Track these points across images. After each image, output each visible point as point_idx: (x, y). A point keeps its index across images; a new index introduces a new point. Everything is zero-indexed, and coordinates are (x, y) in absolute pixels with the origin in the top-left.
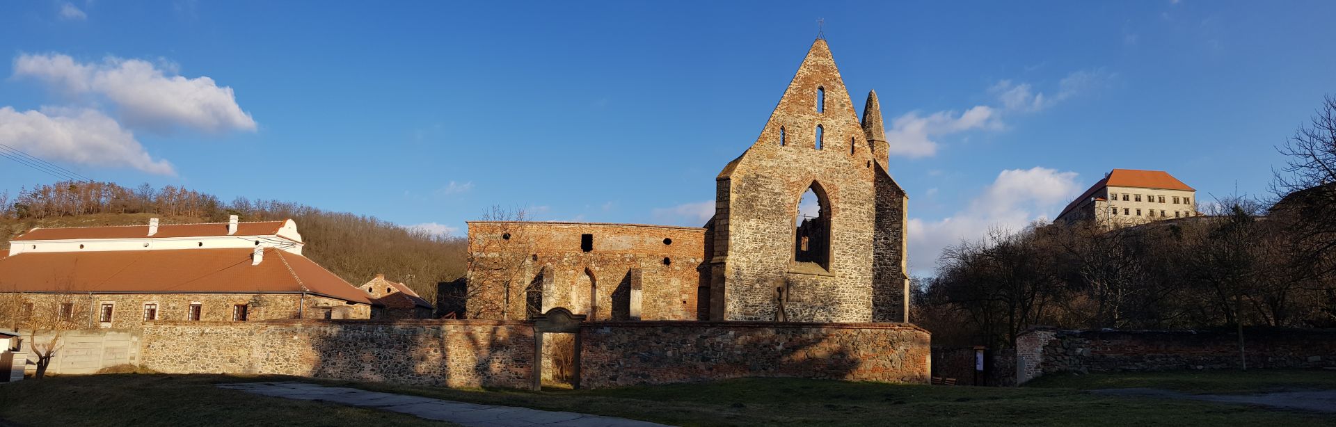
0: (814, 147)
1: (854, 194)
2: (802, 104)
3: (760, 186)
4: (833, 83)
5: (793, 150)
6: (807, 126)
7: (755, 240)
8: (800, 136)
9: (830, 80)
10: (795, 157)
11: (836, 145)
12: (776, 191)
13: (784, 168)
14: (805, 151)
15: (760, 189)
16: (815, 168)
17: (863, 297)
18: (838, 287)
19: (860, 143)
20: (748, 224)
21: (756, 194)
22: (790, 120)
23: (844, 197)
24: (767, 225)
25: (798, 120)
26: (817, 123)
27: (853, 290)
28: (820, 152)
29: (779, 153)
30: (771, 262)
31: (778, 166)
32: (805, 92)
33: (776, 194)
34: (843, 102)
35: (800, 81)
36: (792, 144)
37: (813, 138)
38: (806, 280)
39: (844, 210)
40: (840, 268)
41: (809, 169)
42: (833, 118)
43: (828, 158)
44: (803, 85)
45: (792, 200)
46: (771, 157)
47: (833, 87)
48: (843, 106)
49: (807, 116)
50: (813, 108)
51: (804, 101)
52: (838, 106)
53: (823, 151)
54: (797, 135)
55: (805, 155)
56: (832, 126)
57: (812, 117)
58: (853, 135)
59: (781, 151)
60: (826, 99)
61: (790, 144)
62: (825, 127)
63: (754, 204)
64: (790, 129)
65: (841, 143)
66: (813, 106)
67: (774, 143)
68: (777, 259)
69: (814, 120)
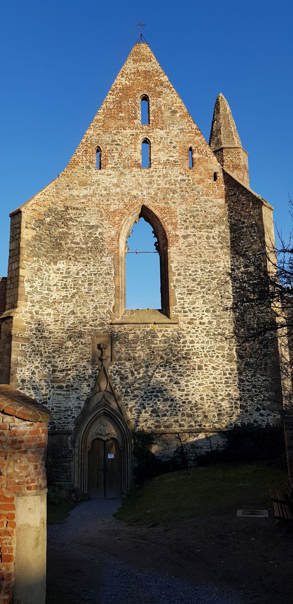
0: (139, 166)
1: (197, 215)
2: (122, 118)
3: (71, 219)
4: (158, 89)
5: (112, 172)
6: (129, 142)
7: (65, 287)
8: (120, 155)
9: (156, 85)
10: (115, 181)
11: (168, 160)
12: (91, 224)
13: (101, 195)
14: (127, 172)
15: (70, 223)
16: (142, 190)
17: (222, 348)
18: (184, 337)
19: (201, 152)
20: (56, 267)
21: (65, 230)
22: (107, 138)
23: (185, 221)
24: (80, 266)
25: (116, 138)
26: (141, 138)
27: (206, 339)
28: (147, 171)
29: (95, 178)
30: (87, 312)
31: (94, 195)
32: (124, 104)
33: (92, 227)
34: (173, 108)
35: (117, 93)
36: (111, 166)
37: (138, 156)
38: (138, 331)
39: (185, 237)
40: (185, 312)
41: (134, 192)
42: (162, 129)
43: (159, 176)
44: (121, 97)
45: (113, 233)
46: (83, 184)
47: (160, 93)
48: (174, 112)
49: (128, 132)
50: (135, 121)
51: (123, 115)
52: (167, 114)
53: (152, 169)
54: (117, 155)
55: (128, 177)
56: (161, 138)
57: (134, 132)
58: (190, 145)
59: (96, 175)
60: (152, 108)
61: (108, 166)
62: (152, 141)
63: (63, 243)
64: (108, 149)
65: (176, 156)
66: (136, 118)
67: (88, 167)
68: (96, 308)
69: (137, 134)
